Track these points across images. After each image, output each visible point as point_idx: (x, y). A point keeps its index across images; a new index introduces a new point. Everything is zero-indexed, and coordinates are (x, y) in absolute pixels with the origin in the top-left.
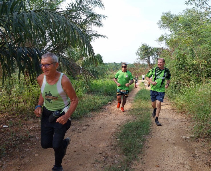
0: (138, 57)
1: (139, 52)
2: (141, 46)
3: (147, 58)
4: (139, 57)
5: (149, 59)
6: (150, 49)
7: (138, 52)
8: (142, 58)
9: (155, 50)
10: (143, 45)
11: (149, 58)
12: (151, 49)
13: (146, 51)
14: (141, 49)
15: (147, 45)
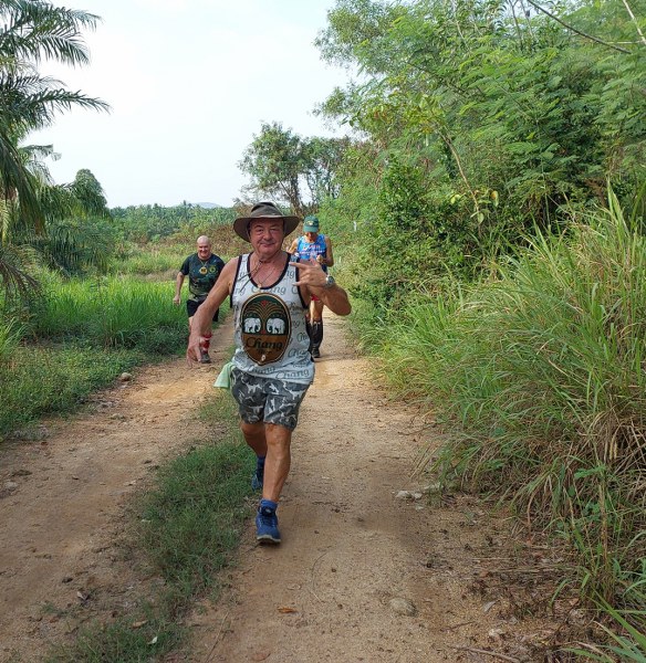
0: (248, 179)
1: (254, 158)
2: (259, 135)
3: (287, 184)
4: (256, 178)
5: (296, 188)
6: (299, 146)
7: (247, 159)
8: (266, 185)
9: (317, 149)
10: (266, 128)
11: (294, 183)
12: (303, 145)
13: (282, 152)
14: (258, 145)
15: (284, 130)
